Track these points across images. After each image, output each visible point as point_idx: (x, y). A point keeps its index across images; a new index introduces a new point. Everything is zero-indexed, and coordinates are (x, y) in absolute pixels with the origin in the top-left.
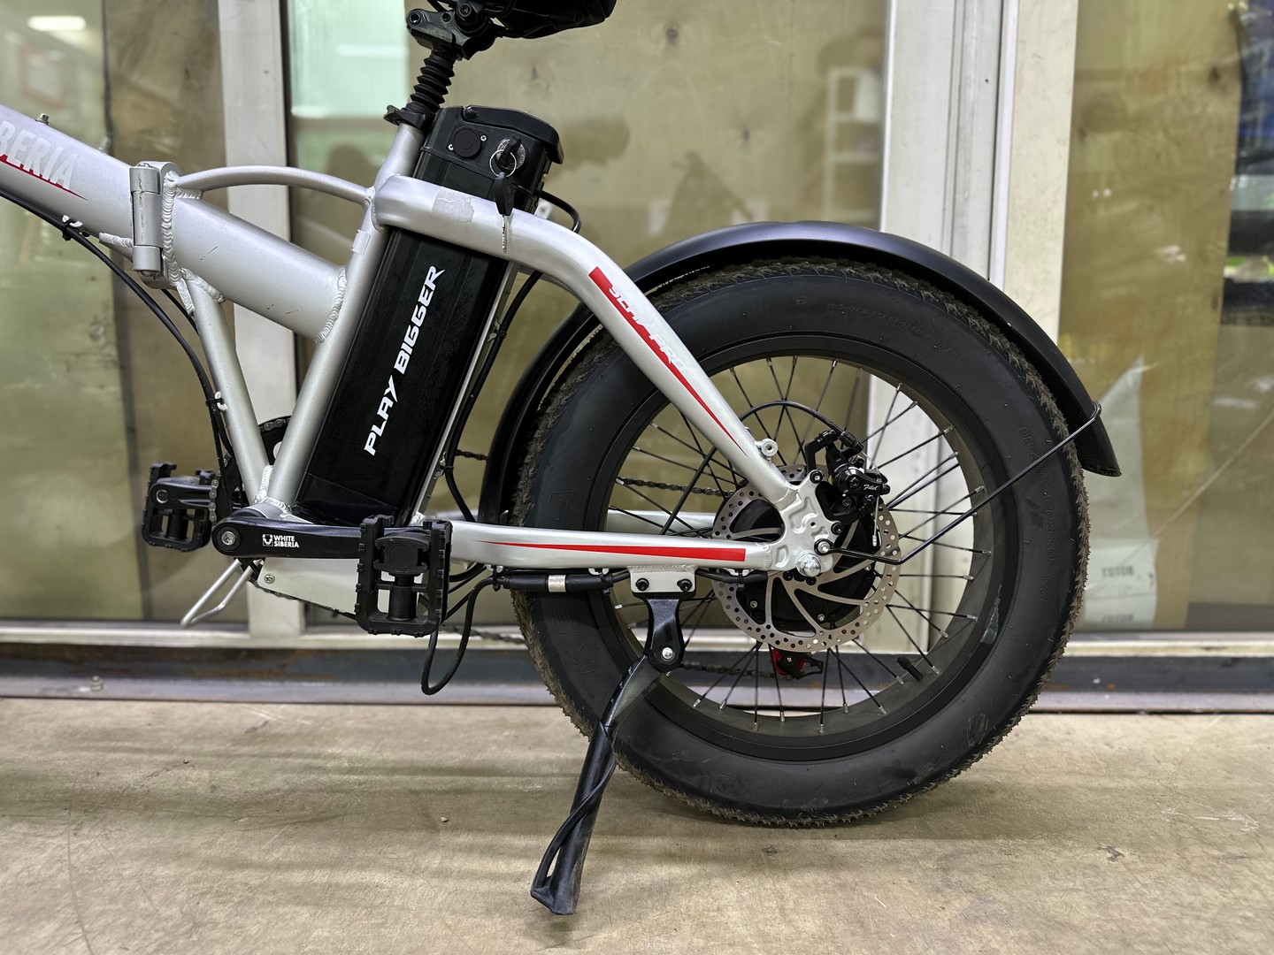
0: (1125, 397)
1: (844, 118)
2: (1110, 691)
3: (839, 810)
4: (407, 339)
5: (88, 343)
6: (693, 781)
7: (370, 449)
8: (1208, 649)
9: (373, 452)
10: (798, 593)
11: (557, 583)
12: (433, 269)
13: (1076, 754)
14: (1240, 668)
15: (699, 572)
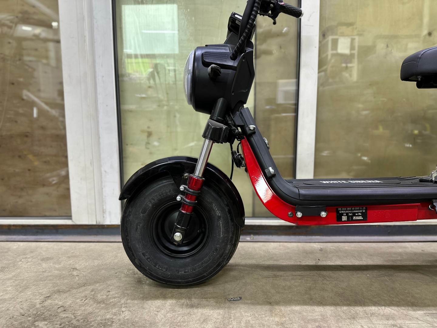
1: (334, 52)
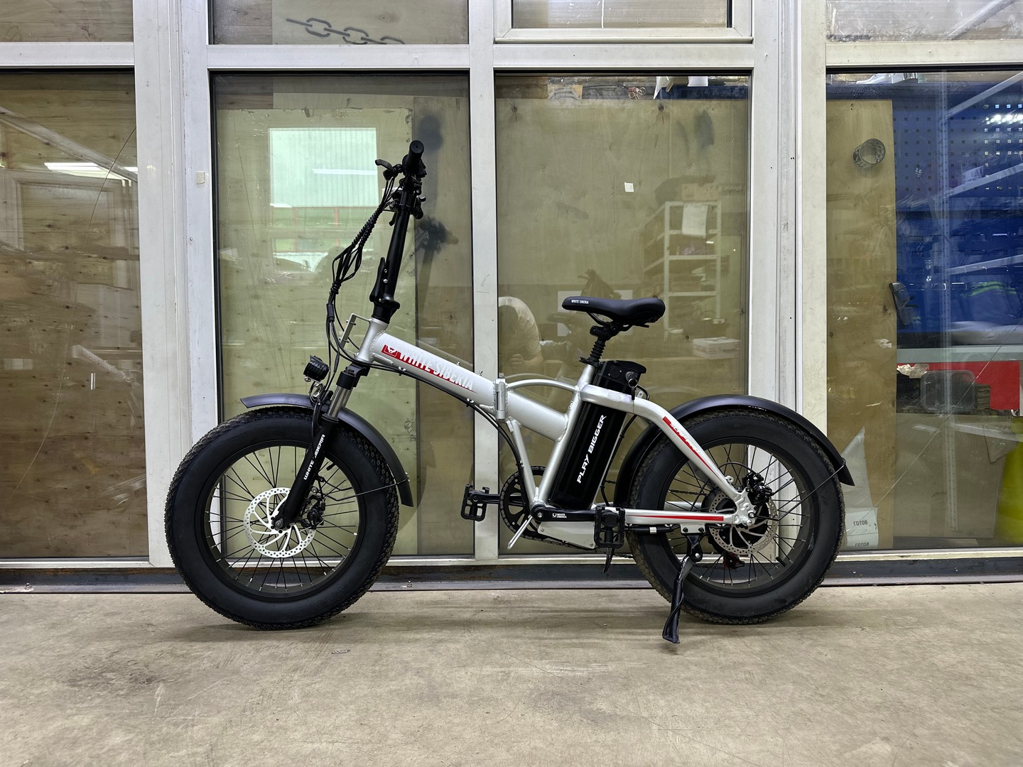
0: (857, 446)
2: (861, 577)
3: (759, 616)
4: (593, 441)
5: (404, 430)
6: (703, 607)
7: (579, 481)
8: (902, 557)
9: (580, 482)
10: (742, 532)
11: (653, 530)
12: (602, 416)
13: (847, 600)
14: (917, 565)
15: (707, 525)
